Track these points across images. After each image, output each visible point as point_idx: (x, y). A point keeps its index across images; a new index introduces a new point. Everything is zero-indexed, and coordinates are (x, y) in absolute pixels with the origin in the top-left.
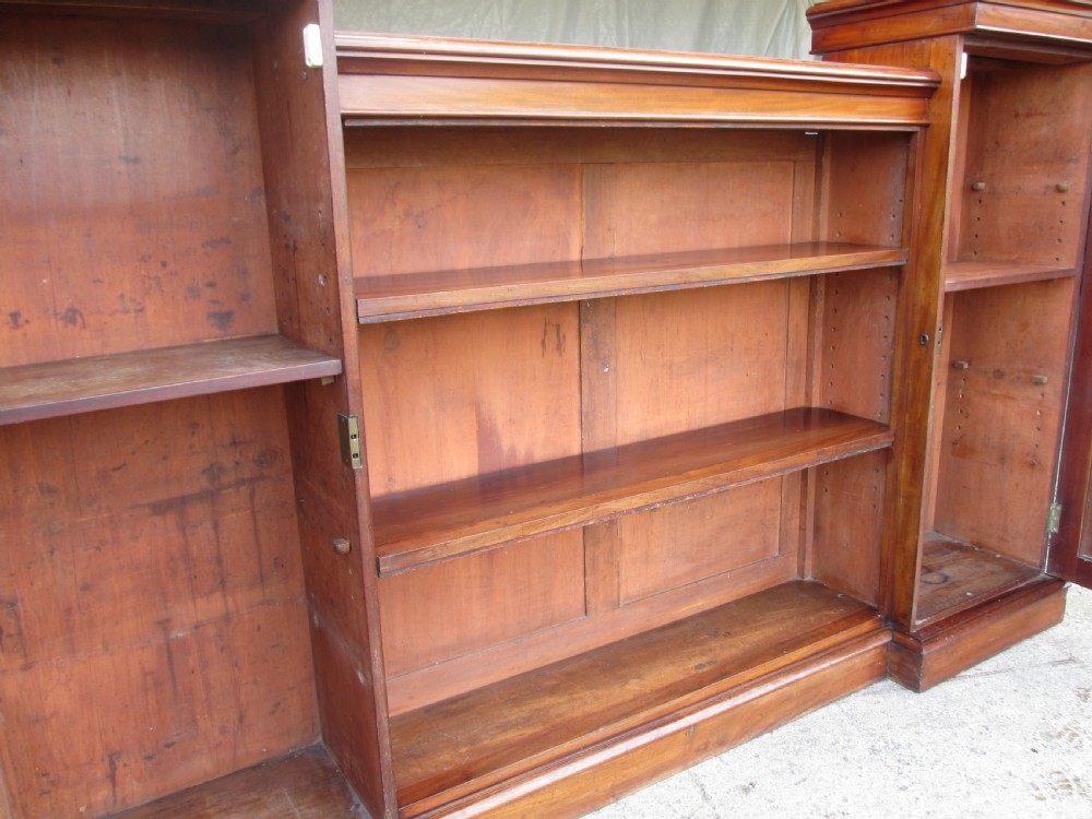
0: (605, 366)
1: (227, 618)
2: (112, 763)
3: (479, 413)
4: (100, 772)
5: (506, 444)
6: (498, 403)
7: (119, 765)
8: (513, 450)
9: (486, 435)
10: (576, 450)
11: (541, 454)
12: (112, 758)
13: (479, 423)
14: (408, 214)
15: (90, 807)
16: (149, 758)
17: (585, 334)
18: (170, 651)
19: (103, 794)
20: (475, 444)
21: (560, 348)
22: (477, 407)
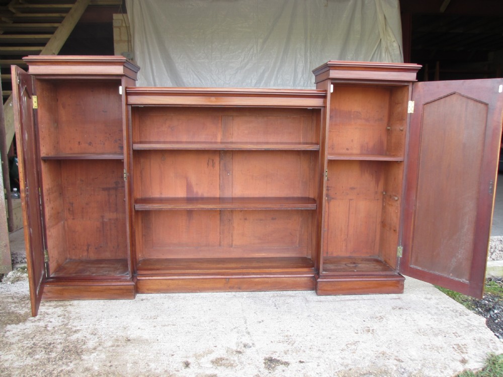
0: (228, 173)
1: (117, 219)
2: (88, 247)
3: (187, 180)
4: (85, 248)
5: (195, 190)
6: (193, 179)
7: (90, 248)
8: (197, 193)
9: (189, 187)
10: (218, 196)
11: (206, 195)
12: (88, 245)
13: (187, 183)
14: (169, 127)
15: (82, 256)
16: (96, 248)
17: (221, 163)
18: (103, 223)
19: (85, 254)
20: (186, 189)
21: (213, 166)
22: (187, 178)
